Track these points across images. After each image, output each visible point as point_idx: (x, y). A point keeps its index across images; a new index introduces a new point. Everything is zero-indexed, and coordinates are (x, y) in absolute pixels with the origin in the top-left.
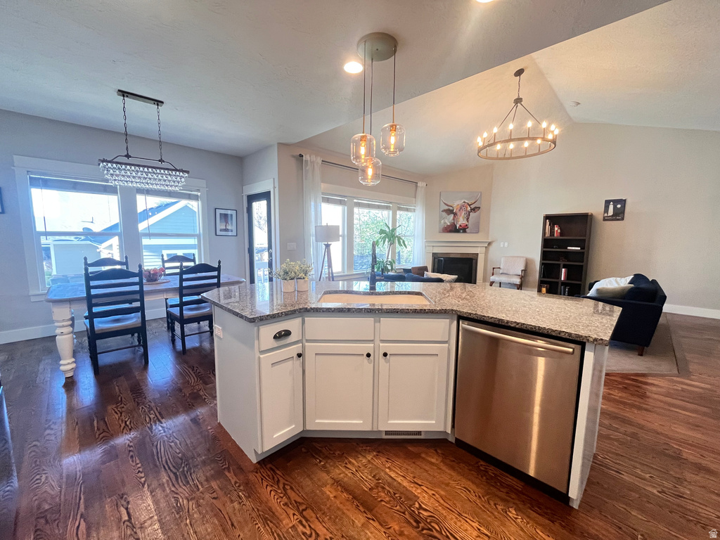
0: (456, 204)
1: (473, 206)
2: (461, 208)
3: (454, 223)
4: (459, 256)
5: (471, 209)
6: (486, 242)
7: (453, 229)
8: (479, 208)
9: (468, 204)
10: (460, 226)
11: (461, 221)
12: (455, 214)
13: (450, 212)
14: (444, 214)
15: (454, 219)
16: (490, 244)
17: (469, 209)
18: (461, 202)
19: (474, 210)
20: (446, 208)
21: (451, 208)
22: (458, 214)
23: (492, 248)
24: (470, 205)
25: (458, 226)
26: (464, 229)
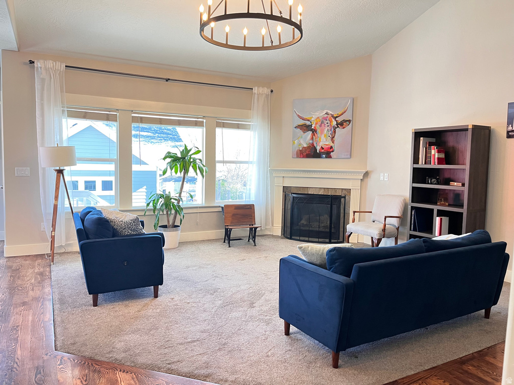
0: (315, 116)
1: (340, 119)
2: (322, 122)
3: (313, 144)
4: (321, 193)
5: (337, 125)
6: (359, 173)
7: (311, 153)
8: (349, 121)
9: (332, 116)
10: (322, 148)
11: (323, 141)
12: (314, 131)
13: (306, 128)
14: (298, 130)
15: (312, 139)
16: (366, 174)
17: (334, 123)
18: (322, 114)
19: (341, 124)
20: (302, 122)
21: (308, 123)
22: (319, 131)
23: (371, 181)
24: (335, 118)
25: (318, 148)
26: (327, 153)
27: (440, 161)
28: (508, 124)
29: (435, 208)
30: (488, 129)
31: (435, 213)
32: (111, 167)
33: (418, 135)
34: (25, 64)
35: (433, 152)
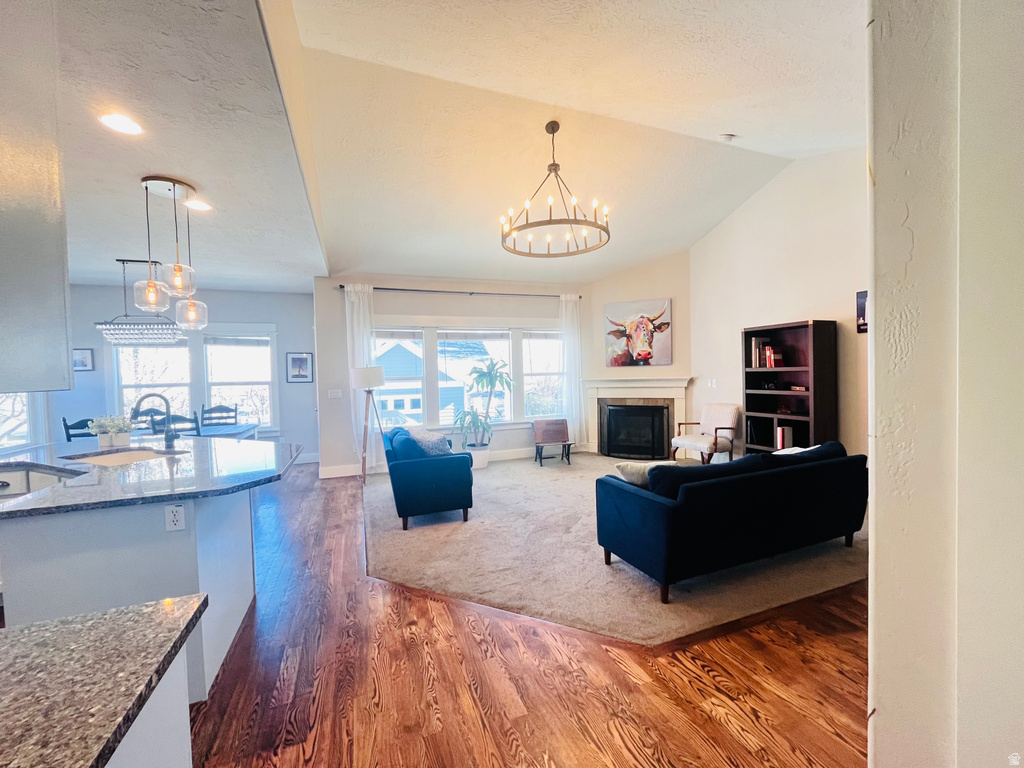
0: (629, 322)
1: (657, 323)
2: (638, 327)
3: (628, 351)
4: (641, 403)
5: (655, 328)
6: (685, 380)
7: (627, 360)
8: (668, 324)
9: (649, 319)
10: (639, 355)
11: (639, 347)
12: (629, 337)
13: (621, 334)
14: (612, 337)
15: (628, 345)
16: (691, 381)
17: (651, 327)
18: (636, 318)
19: (659, 328)
20: (615, 328)
21: (622, 328)
22: (634, 336)
23: (696, 389)
24: (652, 321)
25: (635, 355)
26: (646, 360)
27: (777, 363)
28: (859, 317)
29: (775, 417)
30: (833, 324)
31: (775, 422)
32: (418, 385)
33: (749, 335)
34: (335, 288)
35: (768, 353)
